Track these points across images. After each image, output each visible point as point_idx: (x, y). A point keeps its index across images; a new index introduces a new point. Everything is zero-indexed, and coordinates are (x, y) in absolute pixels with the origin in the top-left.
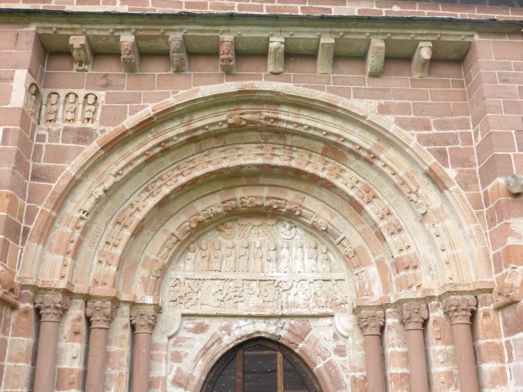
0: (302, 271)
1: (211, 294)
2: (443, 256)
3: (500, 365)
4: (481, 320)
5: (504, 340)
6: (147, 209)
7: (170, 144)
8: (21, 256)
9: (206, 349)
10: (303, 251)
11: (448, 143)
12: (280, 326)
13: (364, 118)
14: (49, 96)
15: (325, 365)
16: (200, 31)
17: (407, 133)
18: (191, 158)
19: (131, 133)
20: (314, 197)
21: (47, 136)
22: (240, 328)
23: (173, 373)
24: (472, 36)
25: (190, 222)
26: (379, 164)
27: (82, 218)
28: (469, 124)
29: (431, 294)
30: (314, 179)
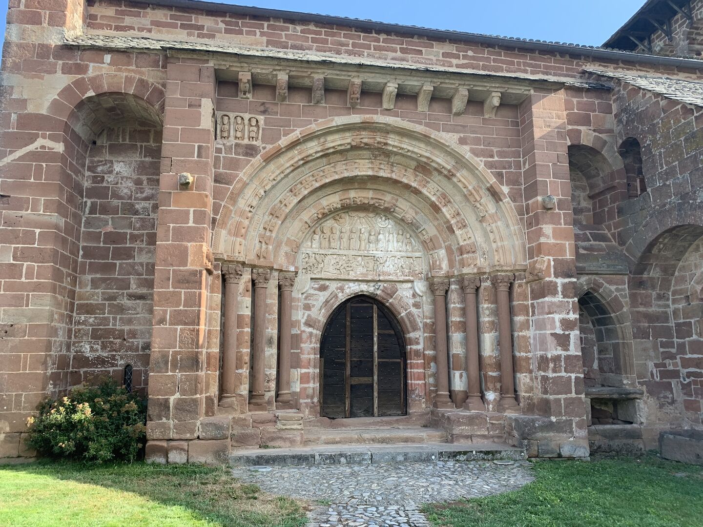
0: (393, 250)
1: (331, 264)
2: (494, 246)
3: (526, 318)
4: (517, 290)
5: (530, 302)
6: (292, 205)
7: (310, 158)
8: (212, 238)
9: (327, 302)
10: (393, 236)
11: (505, 168)
12: (377, 287)
13: (448, 146)
14: (222, 118)
15: (406, 314)
16: (337, 75)
17: (478, 159)
18: (322, 169)
19: (283, 150)
20: (405, 199)
21: (223, 149)
22: (350, 288)
23: (305, 318)
24: (530, 90)
25: (318, 214)
26: (455, 180)
27: (250, 211)
28: (520, 155)
29: (484, 270)
30: (407, 187)
